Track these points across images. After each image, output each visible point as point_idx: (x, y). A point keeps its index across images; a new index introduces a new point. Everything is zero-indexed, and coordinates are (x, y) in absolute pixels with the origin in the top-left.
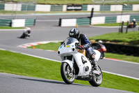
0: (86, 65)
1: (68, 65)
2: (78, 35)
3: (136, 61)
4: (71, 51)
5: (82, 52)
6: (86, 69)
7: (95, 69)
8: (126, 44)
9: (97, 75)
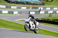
0: (33, 26)
1: (27, 25)
2: (32, 16)
3: (55, 26)
4: (28, 21)
5: (32, 22)
6: (33, 27)
7: (36, 28)
8: (51, 20)
9: (37, 30)
